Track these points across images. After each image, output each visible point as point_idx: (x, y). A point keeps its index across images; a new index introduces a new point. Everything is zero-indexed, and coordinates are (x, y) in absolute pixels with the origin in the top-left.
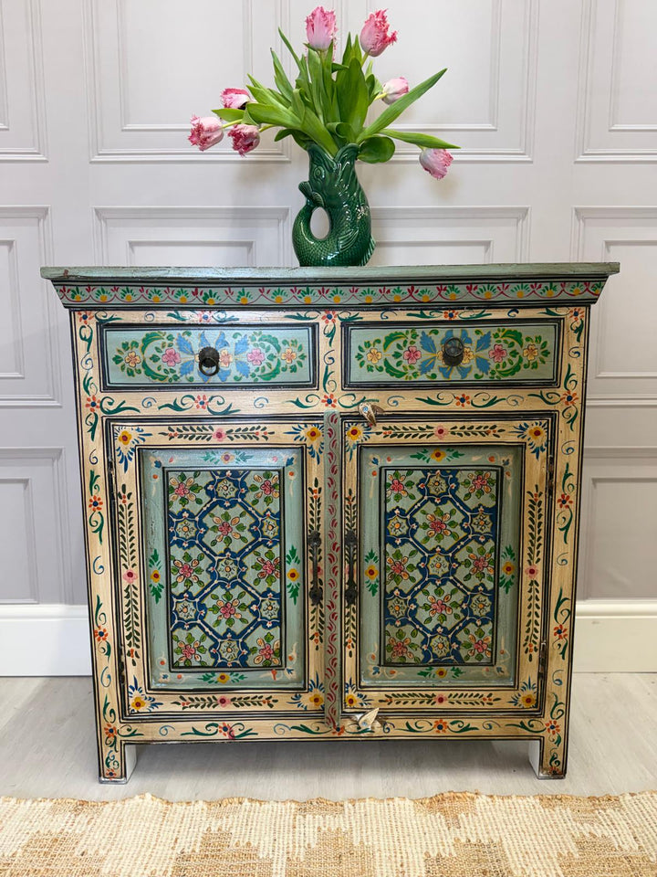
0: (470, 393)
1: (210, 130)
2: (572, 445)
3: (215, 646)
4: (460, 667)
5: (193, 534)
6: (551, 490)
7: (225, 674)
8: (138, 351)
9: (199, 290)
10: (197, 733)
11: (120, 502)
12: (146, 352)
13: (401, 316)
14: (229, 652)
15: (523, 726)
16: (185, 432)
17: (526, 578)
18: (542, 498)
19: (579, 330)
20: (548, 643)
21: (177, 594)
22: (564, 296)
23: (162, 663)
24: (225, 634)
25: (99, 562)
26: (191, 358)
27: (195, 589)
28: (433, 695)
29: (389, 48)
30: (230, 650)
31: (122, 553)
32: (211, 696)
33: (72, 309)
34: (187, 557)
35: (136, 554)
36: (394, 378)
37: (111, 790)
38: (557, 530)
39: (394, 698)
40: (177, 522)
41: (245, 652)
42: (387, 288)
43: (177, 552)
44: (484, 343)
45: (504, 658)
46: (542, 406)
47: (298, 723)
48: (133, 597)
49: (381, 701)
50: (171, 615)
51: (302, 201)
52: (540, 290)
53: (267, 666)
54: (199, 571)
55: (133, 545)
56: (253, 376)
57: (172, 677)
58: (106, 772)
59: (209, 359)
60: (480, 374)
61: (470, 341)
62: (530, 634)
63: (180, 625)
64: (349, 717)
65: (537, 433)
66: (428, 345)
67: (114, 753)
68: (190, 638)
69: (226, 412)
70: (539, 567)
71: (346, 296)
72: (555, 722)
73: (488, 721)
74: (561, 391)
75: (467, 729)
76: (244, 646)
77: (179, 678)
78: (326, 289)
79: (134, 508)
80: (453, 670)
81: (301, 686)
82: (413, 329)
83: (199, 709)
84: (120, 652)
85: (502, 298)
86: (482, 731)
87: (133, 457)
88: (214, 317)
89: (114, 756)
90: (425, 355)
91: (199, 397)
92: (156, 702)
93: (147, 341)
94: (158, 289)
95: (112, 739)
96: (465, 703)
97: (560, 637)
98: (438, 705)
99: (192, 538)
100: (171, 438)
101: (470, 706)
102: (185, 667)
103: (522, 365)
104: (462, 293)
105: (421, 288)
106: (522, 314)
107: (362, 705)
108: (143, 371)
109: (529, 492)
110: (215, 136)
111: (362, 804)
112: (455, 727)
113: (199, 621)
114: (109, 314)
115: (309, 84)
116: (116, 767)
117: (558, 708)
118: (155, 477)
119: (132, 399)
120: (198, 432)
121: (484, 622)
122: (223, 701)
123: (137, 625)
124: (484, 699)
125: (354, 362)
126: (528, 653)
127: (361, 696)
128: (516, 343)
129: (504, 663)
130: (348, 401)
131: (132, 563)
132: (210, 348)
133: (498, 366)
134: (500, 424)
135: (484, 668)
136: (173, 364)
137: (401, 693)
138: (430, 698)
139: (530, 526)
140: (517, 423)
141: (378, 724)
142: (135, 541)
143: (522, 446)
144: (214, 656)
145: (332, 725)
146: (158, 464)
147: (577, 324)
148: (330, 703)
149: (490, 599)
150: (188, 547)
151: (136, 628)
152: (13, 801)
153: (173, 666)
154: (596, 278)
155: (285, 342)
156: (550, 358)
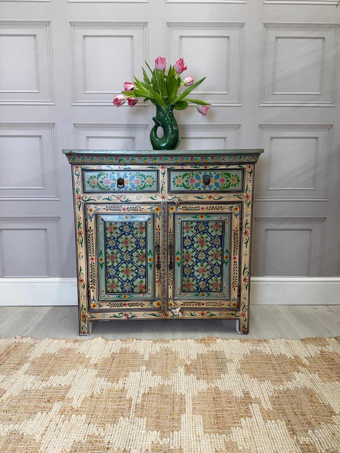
0: (213, 195)
1: (121, 100)
2: (248, 213)
3: (122, 285)
4: (209, 293)
5: (114, 245)
6: (241, 229)
7: (126, 295)
8: (96, 179)
9: (118, 158)
10: (115, 317)
11: (89, 233)
12: (99, 180)
13: (189, 167)
14: (127, 287)
15: (232, 314)
16: (112, 208)
17: (233, 260)
18: (238, 232)
19: (251, 173)
20: (241, 284)
21: (109, 266)
22: (245, 161)
23: (103, 291)
24: (126, 281)
25: (81, 254)
26: (114, 182)
27: (115, 264)
28: (200, 302)
29: (184, 72)
30: (127, 286)
31: (89, 251)
32: (121, 303)
33: (72, 164)
34: (113, 253)
35: (94, 251)
36: (186, 189)
37: (84, 338)
38: (243, 244)
39: (186, 304)
40: (109, 240)
41: (133, 287)
42: (183, 158)
43: (109, 251)
44: (217, 177)
45: (225, 290)
46: (237, 199)
47: (152, 313)
48: (93, 267)
49: (181, 304)
50: (107, 274)
51: (154, 124)
52: (237, 159)
53: (141, 292)
54: (117, 258)
55: (93, 248)
56: (136, 188)
57: (106, 296)
58: (82, 331)
59: (121, 182)
60: (216, 188)
61: (212, 176)
62: (234, 281)
63: (110, 277)
64: (170, 310)
65: (236, 209)
66: (198, 178)
67: (85, 324)
68: (113, 282)
69: (127, 201)
70: (237, 256)
71: (169, 160)
72: (244, 313)
73: (220, 312)
74: (245, 194)
75: (212, 315)
76: (133, 285)
77: (109, 296)
78: (162, 158)
79: (94, 235)
80: (207, 294)
81: (153, 299)
82: (193, 172)
83: (116, 308)
84: (88, 287)
85: (223, 161)
86: (218, 316)
87: (94, 217)
88: (123, 167)
89: (85, 326)
90: (197, 181)
91: (117, 196)
92: (101, 305)
93: (99, 176)
94: (103, 158)
95: (84, 319)
96: (211, 305)
97: (245, 282)
98: (201, 306)
99: (114, 246)
100: (107, 210)
101: (213, 307)
102: (112, 292)
103: (230, 185)
104: (209, 160)
105: (195, 158)
106: (231, 167)
107: (175, 306)
108: (97, 186)
109: (233, 230)
110: (122, 102)
111: (176, 341)
112: (208, 314)
113: (117, 276)
114: (86, 166)
115: (156, 81)
116: (86, 329)
117: (245, 308)
118: (101, 224)
119: (94, 196)
120: (116, 208)
121: (218, 276)
122: (125, 305)
123: (95, 277)
124: (218, 304)
125: (172, 184)
126: (234, 288)
127: (174, 303)
128: (228, 177)
129: (225, 291)
130: (170, 197)
131: (93, 255)
132: (121, 178)
133: (222, 185)
134: (223, 206)
135: (218, 293)
136: (108, 184)
137: (188, 302)
138: (199, 304)
139: (234, 242)
140: (229, 205)
141: (180, 313)
142: (94, 247)
143: (231, 213)
144: (122, 288)
145: (164, 313)
146: (102, 219)
147: (250, 171)
148: (163, 305)
149: (220, 268)
150: (113, 249)
151: (94, 278)
152: (51, 340)
153: (107, 292)
154: (256, 154)
155: (147, 176)
156: (240, 182)
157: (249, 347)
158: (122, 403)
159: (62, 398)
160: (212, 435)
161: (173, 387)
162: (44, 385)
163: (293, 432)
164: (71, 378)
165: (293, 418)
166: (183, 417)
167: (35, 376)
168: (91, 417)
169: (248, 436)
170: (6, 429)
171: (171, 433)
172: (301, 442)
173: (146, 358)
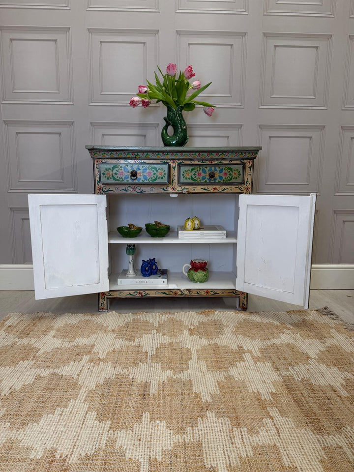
0: (217, 187)
1: (137, 101)
8: (110, 171)
9: (134, 153)
10: (131, 294)
12: (113, 171)
13: (196, 162)
15: (233, 293)
19: (250, 167)
22: (245, 157)
26: (128, 174)
29: (193, 77)
33: (93, 158)
36: (194, 182)
42: (192, 154)
44: (221, 171)
46: (239, 191)
47: (163, 291)
51: (164, 123)
52: (238, 155)
56: (148, 180)
58: (101, 308)
59: (134, 174)
60: (220, 180)
61: (217, 171)
64: (179, 289)
66: (204, 172)
69: (141, 192)
71: (179, 156)
73: (222, 291)
74: (245, 186)
75: (216, 293)
78: (173, 153)
82: (200, 166)
85: (227, 157)
86: (221, 294)
88: (138, 161)
89: (104, 302)
90: (203, 174)
91: (133, 187)
93: (114, 168)
94: (121, 153)
95: (103, 297)
103: (233, 178)
104: (215, 156)
105: (202, 154)
106: (233, 162)
108: (112, 178)
110: (138, 103)
111: (180, 313)
112: (212, 293)
114: (106, 160)
115: (167, 85)
116: (104, 306)
119: (112, 188)
125: (182, 177)
128: (231, 171)
130: (179, 189)
132: (135, 171)
133: (225, 178)
136: (122, 176)
141: (188, 292)
147: (250, 166)
152: (71, 314)
154: (255, 151)
155: (159, 169)
156: (241, 176)
157: (242, 317)
158: (140, 355)
159: (90, 352)
160: (214, 372)
161: (180, 344)
162: (72, 344)
163: (277, 369)
164: (94, 340)
165: (277, 361)
166: (190, 363)
167: (62, 339)
168: (116, 363)
169: (242, 373)
170: (48, 372)
171: (181, 372)
172: (283, 375)
173: (156, 325)
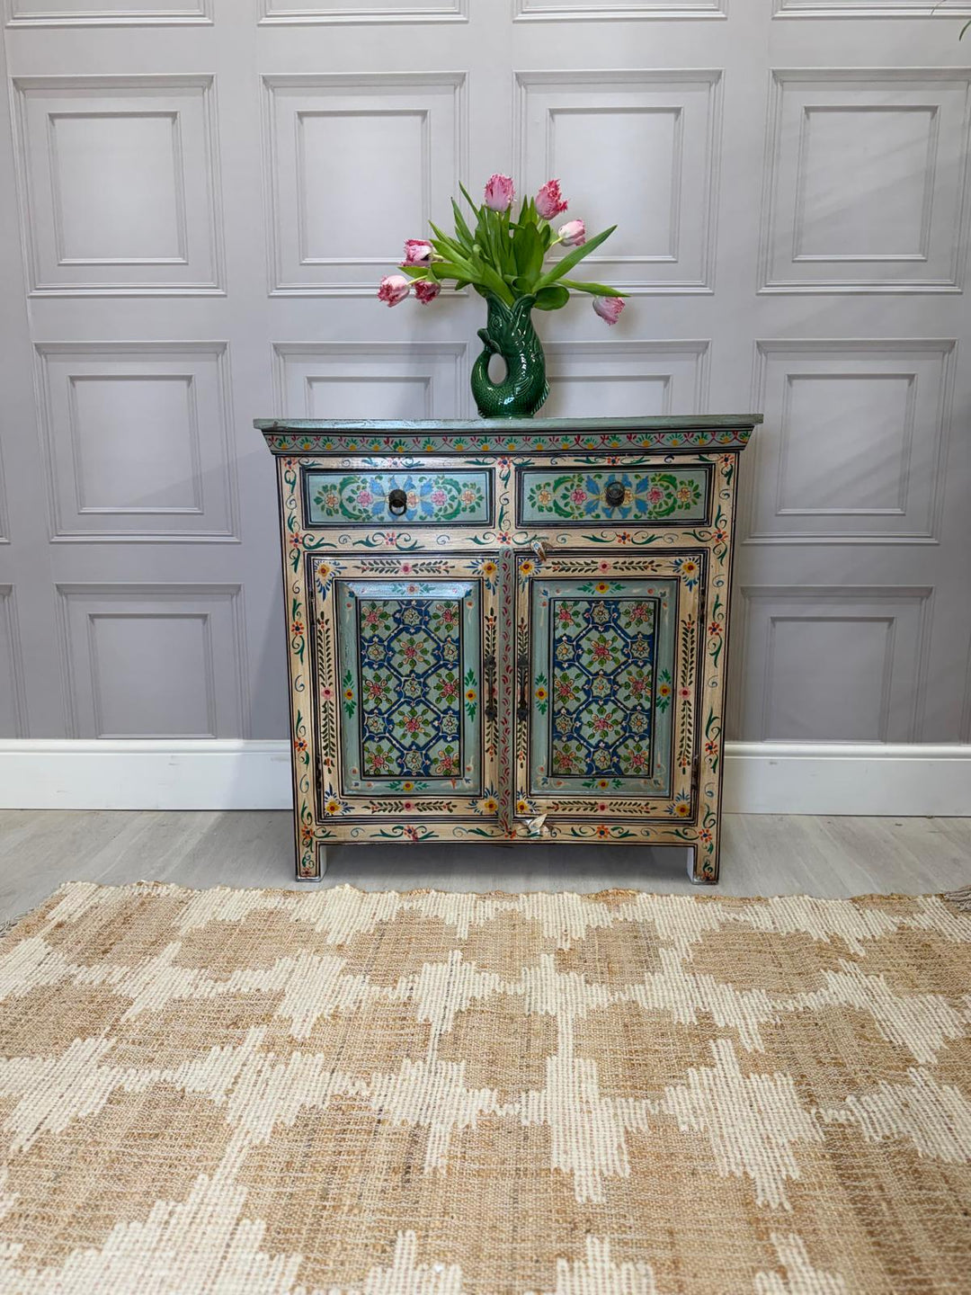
0: (631, 532)
1: (398, 289)
2: (722, 578)
3: (401, 757)
4: (620, 779)
5: (382, 657)
6: (702, 619)
7: (410, 783)
8: (336, 493)
9: (391, 439)
10: (384, 834)
11: (319, 627)
12: (343, 494)
13: (569, 462)
14: (414, 761)
15: (677, 833)
16: (375, 566)
17: (680, 699)
18: (695, 626)
19: (729, 474)
20: (699, 757)
21: (368, 710)
22: (714, 444)
23: (354, 772)
24: (411, 746)
25: (301, 681)
26: (382, 499)
27: (384, 706)
28: (596, 803)
29: (561, 214)
30: (414, 760)
31: (321, 672)
32: (397, 801)
33: (278, 455)
34: (377, 678)
35: (333, 673)
36: (562, 518)
37: (307, 886)
38: (708, 656)
39: (560, 806)
40: (368, 646)
41: (428, 762)
42: (556, 437)
43: (368, 673)
44: (642, 486)
45: (661, 772)
46: (695, 543)
47: (474, 827)
48: (330, 712)
49: (548, 808)
50: (363, 729)
51: (480, 347)
52: (693, 439)
53: (447, 776)
54: (387, 690)
55: (330, 665)
56: (437, 515)
57: (362, 785)
58: (302, 870)
59: (398, 500)
60: (639, 514)
61: (630, 484)
62: (683, 749)
63: (371, 738)
64: (520, 822)
65: (691, 568)
66: (593, 488)
67: (310, 853)
68: (379, 750)
69: (412, 548)
70: (692, 689)
71: (519, 444)
72: (707, 831)
73: (646, 828)
74: (713, 530)
75: (626, 835)
76: (427, 757)
77: (369, 785)
78: (502, 438)
79: (331, 633)
80: (614, 781)
81: (477, 794)
82: (580, 474)
83: (387, 813)
84: (317, 761)
85: (659, 446)
86: (640, 838)
87: (330, 588)
88: (402, 462)
89: (309, 856)
90: (590, 497)
91: (388, 535)
92: (349, 806)
93: (344, 484)
94: (354, 438)
95: (308, 840)
96: (625, 811)
97: (711, 753)
98: (599, 812)
99: (381, 660)
100: (364, 570)
101: (629, 814)
102: (375, 775)
103: (676, 506)
104: (623, 442)
105: (586, 437)
106: (678, 460)
107: (531, 810)
108: (340, 511)
109: (683, 621)
110: (402, 295)
111: (535, 896)
112: (616, 833)
113: (387, 735)
114: (311, 460)
115: (487, 236)
116: (312, 866)
117: (710, 817)
118: (349, 606)
119: (331, 536)
120: (387, 565)
121: (642, 738)
122: (408, 806)
123: (333, 737)
124: (642, 808)
125: (527, 503)
126: (682, 767)
127: (531, 803)
128: (671, 486)
129: (661, 776)
130: (520, 538)
131: (329, 682)
132: (399, 490)
133: (655, 507)
134: (657, 560)
135: (642, 781)
136: (366, 504)
137: (566, 801)
138: (593, 806)
139: (684, 652)
140: (673, 559)
141: (545, 829)
142: (332, 662)
143: (678, 579)
144: (401, 766)
145: (504, 828)
146: (352, 594)
147: (727, 469)
148: (503, 808)
149: (647, 716)
150: (378, 669)
151: (332, 739)
152: (228, 890)
153: (364, 774)
154: (742, 428)
155: (465, 485)
156: (702, 500)
157: (718, 913)
158: (407, 1031)
159: (267, 1018)
160: (618, 1099)
161: (528, 999)
162: (220, 990)
163: (810, 1099)
164: (283, 976)
165: (813, 1072)
166: (551, 1063)
167: (196, 971)
168: (337, 1058)
169: (702, 1105)
170: (145, 1079)
171: (524, 1095)
172: (827, 1120)
173: (463, 933)
